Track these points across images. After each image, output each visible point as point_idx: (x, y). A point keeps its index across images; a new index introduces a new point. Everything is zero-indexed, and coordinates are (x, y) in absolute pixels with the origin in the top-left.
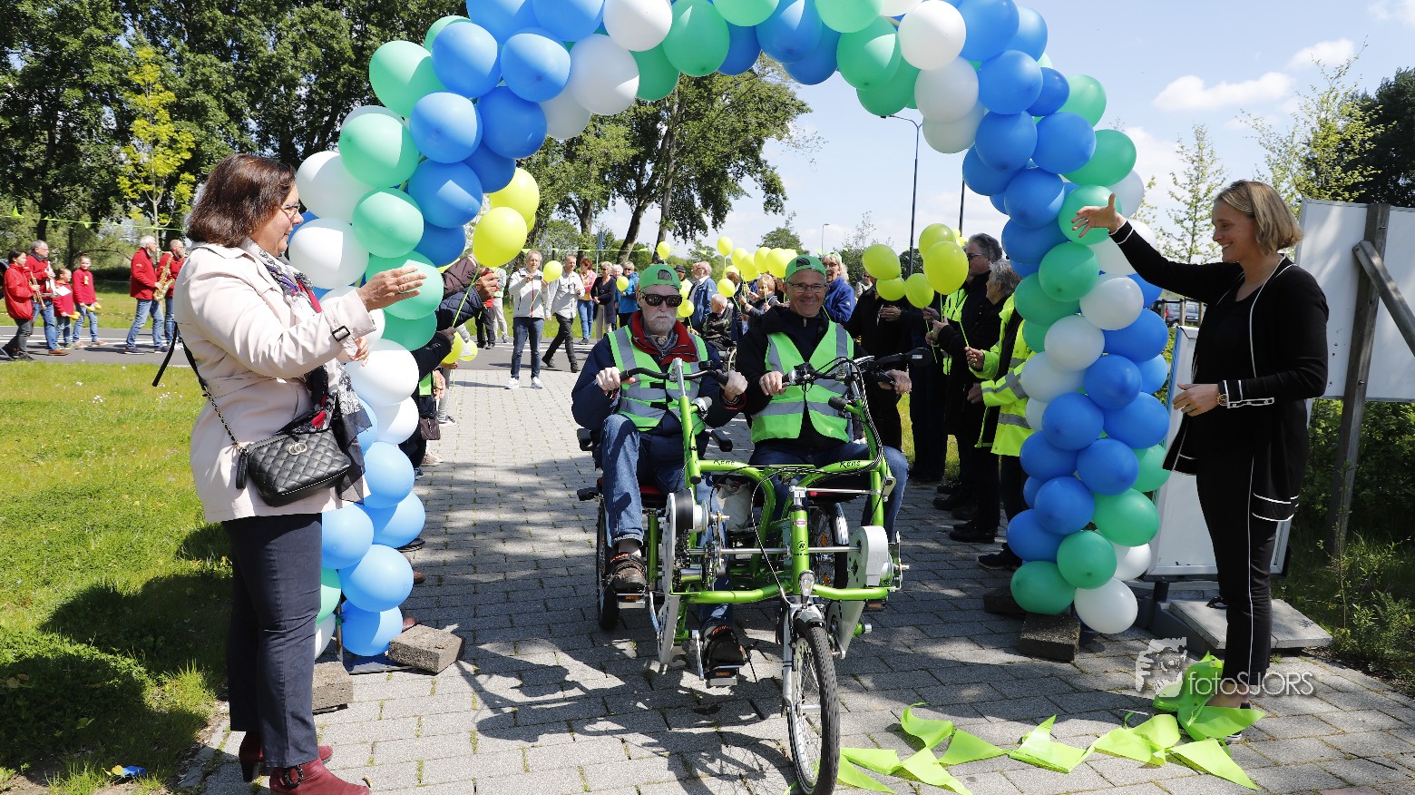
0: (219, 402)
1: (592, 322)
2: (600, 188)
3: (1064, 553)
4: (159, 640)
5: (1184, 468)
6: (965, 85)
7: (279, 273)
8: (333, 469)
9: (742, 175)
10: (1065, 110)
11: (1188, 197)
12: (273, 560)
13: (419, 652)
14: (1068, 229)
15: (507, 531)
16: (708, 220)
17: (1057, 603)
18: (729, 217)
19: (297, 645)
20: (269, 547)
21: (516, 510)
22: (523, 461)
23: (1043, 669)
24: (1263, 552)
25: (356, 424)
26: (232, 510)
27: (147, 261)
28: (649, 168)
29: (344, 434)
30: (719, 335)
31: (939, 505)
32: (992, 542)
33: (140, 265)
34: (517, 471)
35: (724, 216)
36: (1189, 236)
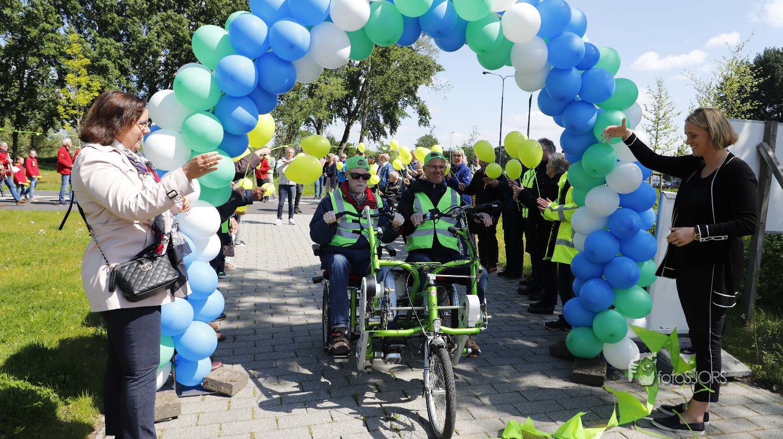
0: (99, 239)
1: (322, 187)
2: (327, 113)
3: (597, 323)
4: (68, 377)
5: (668, 275)
6: (540, 52)
7: (135, 161)
8: (169, 279)
9: (406, 105)
10: (597, 66)
11: (653, 118)
12: (131, 335)
13: (220, 384)
14: (599, 135)
15: (273, 309)
16: (387, 130)
17: (593, 352)
18: (399, 129)
19: (145, 386)
20: (129, 327)
21: (279, 297)
22: (284, 267)
23: (586, 390)
24: (717, 324)
25: (182, 251)
26: (106, 305)
27: (67, 153)
28: (355, 101)
29: (175, 258)
30: (394, 195)
31: (520, 292)
32: (551, 313)
33: (63, 155)
34: (280, 273)
35: (396, 128)
36: (654, 139)
